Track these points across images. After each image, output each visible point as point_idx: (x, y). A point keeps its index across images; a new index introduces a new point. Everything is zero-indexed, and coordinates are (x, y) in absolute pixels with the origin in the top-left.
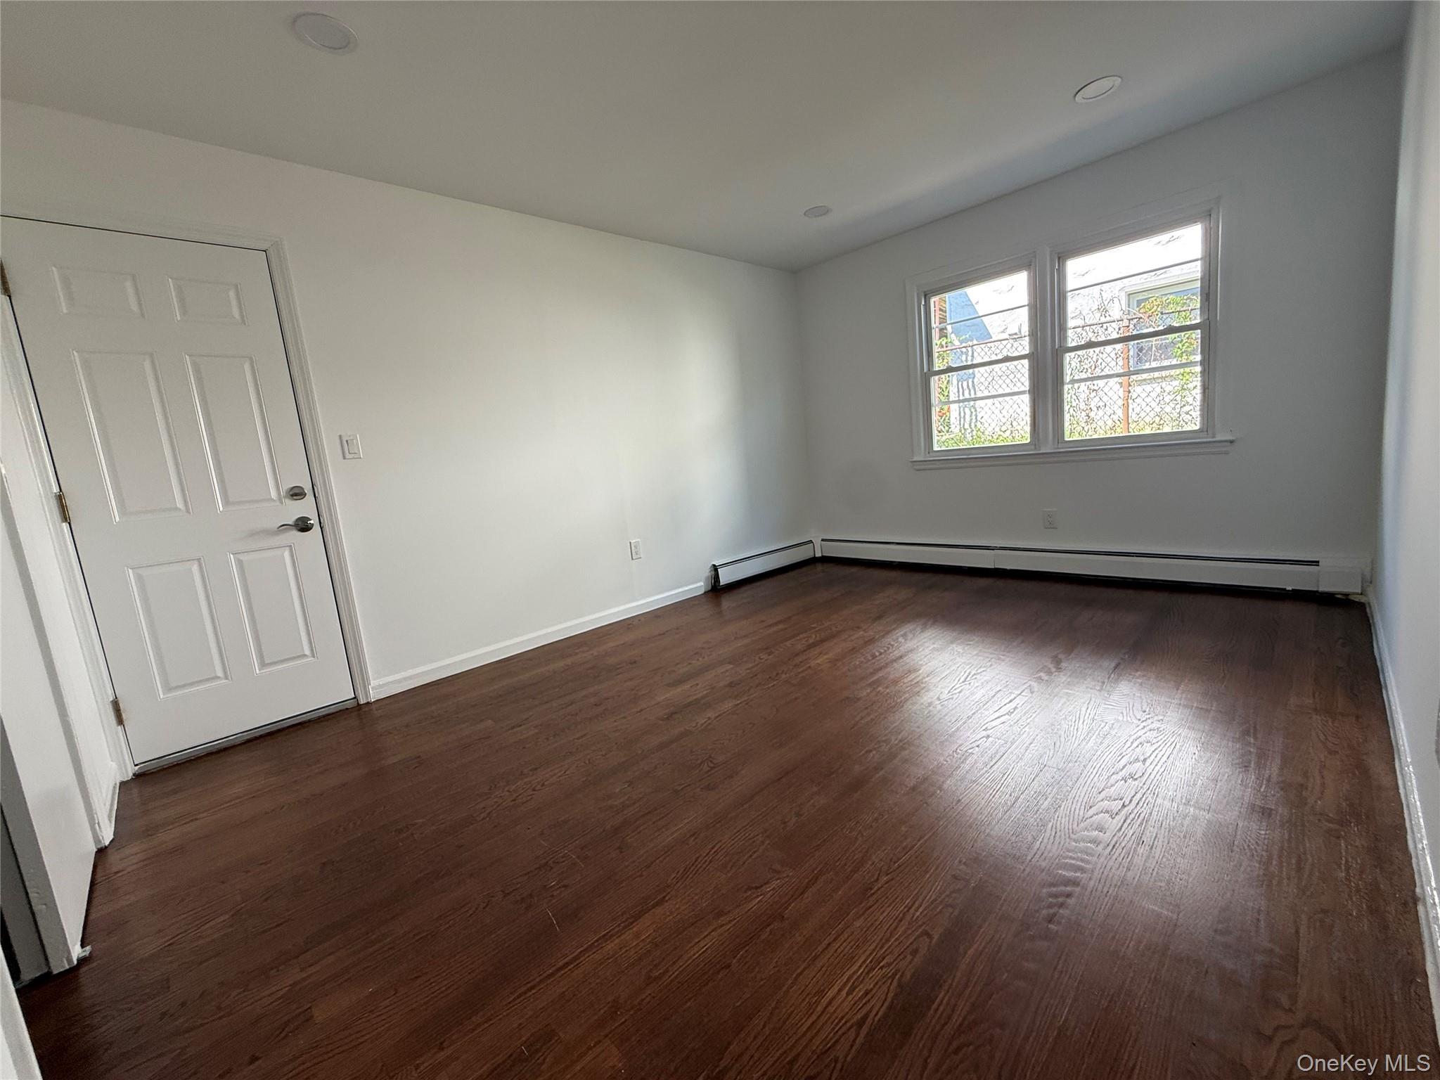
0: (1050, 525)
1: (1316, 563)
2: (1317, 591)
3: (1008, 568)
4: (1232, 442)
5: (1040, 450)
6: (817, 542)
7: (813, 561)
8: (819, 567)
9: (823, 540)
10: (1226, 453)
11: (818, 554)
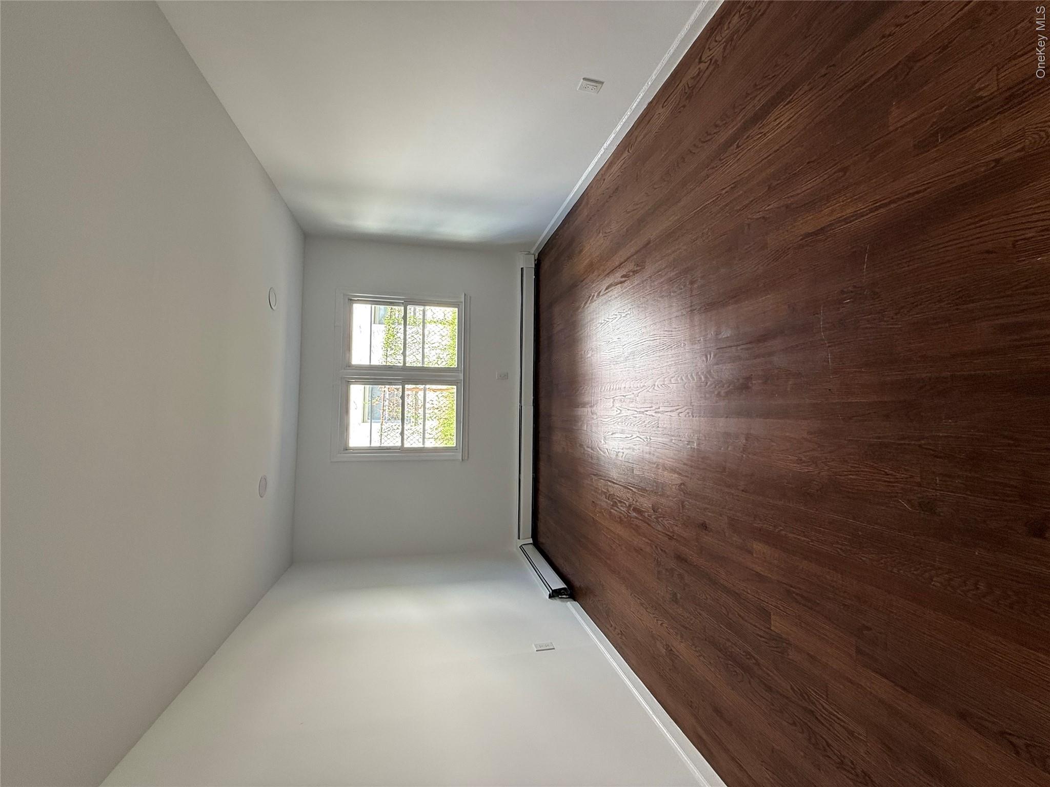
0: (505, 376)
1: (522, 269)
2: (535, 268)
3: (532, 398)
4: (465, 295)
5: (461, 380)
6: (521, 542)
7: (537, 544)
8: (542, 540)
9: (519, 538)
10: (470, 297)
11: (531, 541)
